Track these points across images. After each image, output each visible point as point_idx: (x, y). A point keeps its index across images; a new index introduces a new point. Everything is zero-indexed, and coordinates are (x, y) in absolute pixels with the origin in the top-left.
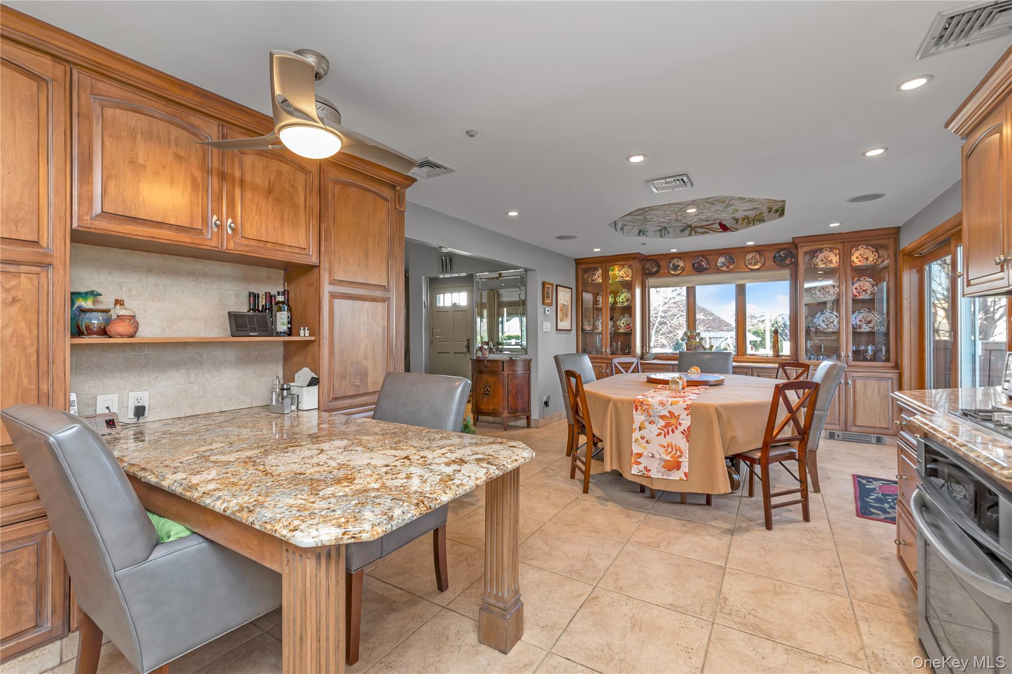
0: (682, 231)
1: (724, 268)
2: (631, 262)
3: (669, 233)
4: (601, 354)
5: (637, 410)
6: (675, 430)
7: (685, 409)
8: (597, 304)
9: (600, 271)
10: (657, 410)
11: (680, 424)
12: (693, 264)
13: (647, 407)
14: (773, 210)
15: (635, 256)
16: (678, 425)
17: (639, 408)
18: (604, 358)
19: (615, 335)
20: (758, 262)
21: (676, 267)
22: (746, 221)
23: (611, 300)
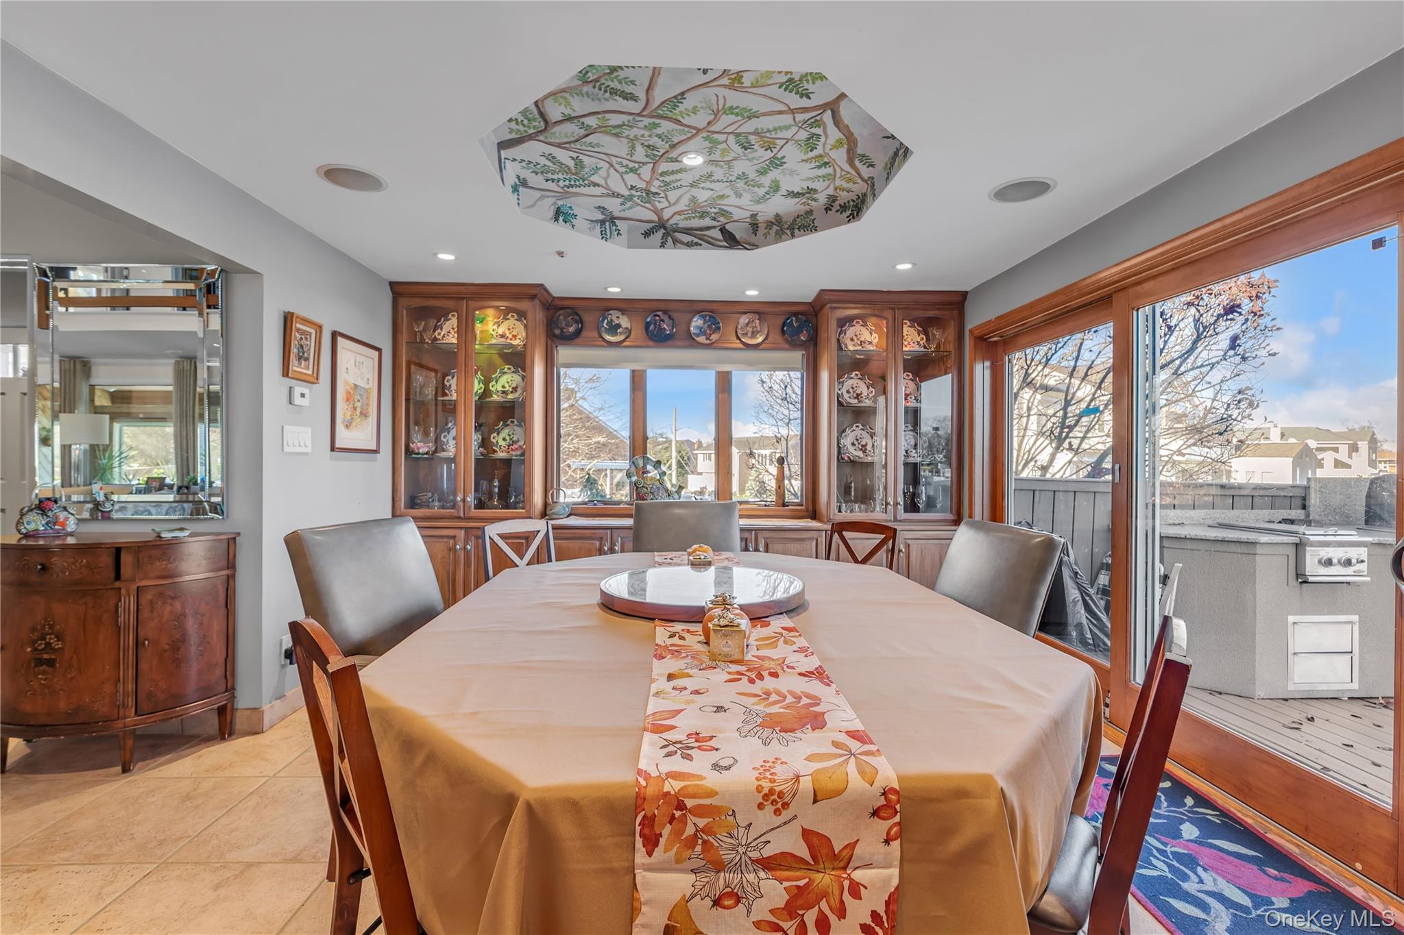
0: (647, 234)
1: (702, 339)
2: (524, 305)
3: (619, 234)
4: (453, 507)
5: (651, 843)
6: (833, 918)
7: (876, 813)
8: (445, 394)
9: (453, 322)
10: (753, 834)
11: (855, 890)
12: (648, 325)
13: (702, 823)
14: (836, 206)
15: (534, 292)
16: (846, 897)
17: (667, 831)
18: (459, 518)
19: (487, 466)
20: (758, 332)
21: (614, 328)
22: (775, 228)
23: (478, 387)
